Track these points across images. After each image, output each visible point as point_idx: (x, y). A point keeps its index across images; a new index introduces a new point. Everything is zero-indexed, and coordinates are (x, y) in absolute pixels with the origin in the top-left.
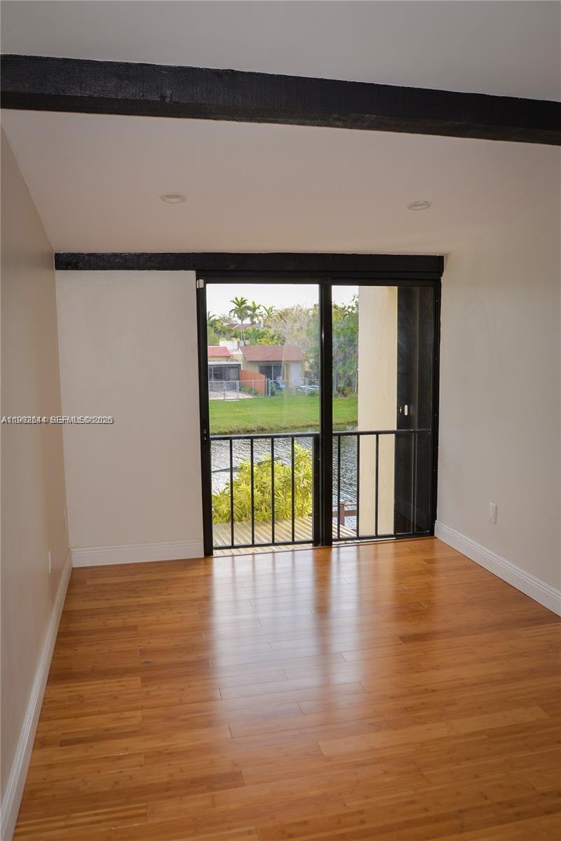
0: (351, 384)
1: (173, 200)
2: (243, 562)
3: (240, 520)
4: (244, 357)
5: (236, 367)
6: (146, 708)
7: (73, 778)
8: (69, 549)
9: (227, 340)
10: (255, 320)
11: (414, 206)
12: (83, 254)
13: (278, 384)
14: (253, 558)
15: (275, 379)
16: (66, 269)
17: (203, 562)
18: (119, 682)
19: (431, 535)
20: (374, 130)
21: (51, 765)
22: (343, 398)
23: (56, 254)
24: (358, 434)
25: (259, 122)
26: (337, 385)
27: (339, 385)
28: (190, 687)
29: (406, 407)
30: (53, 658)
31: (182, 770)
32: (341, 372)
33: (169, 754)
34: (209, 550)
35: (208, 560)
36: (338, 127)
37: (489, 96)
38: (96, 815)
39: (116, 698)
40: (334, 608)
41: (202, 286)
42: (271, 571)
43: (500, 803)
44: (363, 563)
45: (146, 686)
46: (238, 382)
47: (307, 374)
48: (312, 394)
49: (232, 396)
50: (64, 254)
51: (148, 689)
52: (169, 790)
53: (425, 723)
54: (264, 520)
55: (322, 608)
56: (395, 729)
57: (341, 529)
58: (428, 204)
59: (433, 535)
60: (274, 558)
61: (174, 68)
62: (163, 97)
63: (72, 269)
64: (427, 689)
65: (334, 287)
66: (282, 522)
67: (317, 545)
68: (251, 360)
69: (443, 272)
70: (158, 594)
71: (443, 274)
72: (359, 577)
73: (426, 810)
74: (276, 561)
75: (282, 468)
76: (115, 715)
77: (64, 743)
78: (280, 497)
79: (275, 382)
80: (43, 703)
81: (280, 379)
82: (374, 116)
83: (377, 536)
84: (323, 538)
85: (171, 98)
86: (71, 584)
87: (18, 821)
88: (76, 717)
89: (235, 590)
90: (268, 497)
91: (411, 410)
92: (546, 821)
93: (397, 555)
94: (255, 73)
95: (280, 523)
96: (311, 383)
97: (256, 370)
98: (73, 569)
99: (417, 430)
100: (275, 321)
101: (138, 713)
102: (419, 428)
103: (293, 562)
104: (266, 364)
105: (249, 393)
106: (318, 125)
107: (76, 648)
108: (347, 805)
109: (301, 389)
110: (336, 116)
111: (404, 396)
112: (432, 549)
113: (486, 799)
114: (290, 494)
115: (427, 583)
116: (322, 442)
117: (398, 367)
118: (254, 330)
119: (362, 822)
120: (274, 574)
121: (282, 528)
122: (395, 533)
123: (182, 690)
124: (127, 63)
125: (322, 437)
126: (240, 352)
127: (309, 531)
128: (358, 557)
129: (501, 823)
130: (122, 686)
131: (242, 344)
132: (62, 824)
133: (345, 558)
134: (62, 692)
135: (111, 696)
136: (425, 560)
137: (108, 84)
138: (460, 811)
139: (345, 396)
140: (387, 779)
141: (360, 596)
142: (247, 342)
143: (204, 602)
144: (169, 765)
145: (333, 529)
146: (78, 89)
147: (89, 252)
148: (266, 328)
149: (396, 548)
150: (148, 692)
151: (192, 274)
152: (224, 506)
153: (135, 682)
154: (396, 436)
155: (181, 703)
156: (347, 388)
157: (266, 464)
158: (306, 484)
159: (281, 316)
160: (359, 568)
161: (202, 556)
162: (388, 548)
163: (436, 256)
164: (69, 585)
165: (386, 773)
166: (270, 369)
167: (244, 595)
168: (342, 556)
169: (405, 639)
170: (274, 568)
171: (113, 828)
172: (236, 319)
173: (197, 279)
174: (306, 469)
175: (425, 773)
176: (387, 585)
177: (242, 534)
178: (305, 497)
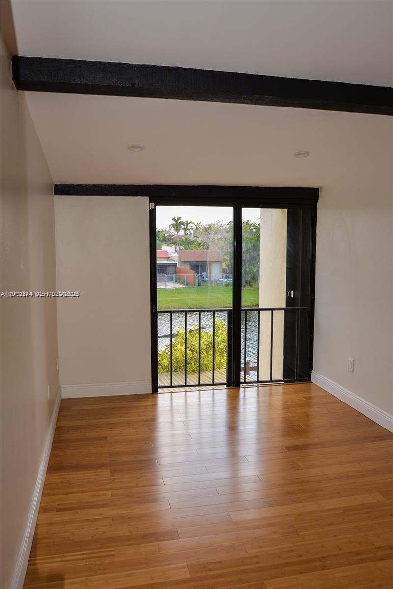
0: (255, 278)
1: (136, 149)
2: (179, 397)
3: (176, 371)
4: (179, 258)
5: (173, 265)
6: (113, 490)
7: (65, 532)
8: (60, 386)
9: (168, 246)
10: (187, 232)
11: (298, 154)
12: (73, 185)
13: (203, 278)
14: (186, 394)
15: (201, 274)
16: (62, 195)
17: (151, 396)
18: (95, 472)
19: (308, 381)
20: (270, 105)
21: (51, 523)
22: (249, 288)
23: (55, 185)
24: (259, 310)
25: (195, 100)
26: (245, 278)
27: (246, 279)
28: (142, 476)
29: (292, 292)
30: (50, 456)
31: (137, 528)
32: (248, 269)
33: (129, 518)
34: (155, 388)
35: (155, 395)
36: (247, 103)
37: (346, 84)
38: (81, 554)
39: (93, 482)
40: (241, 428)
41: (153, 207)
42: (198, 403)
43: (350, 553)
44: (261, 399)
45: (113, 475)
46: (175, 275)
47: (224, 271)
48: (227, 285)
49: (170, 285)
50: (60, 185)
51: (114, 477)
52: (129, 540)
53: (301, 502)
54: (193, 371)
55: (233, 426)
56: (281, 505)
57: (246, 377)
58: (307, 153)
59: (310, 381)
60: (200, 394)
61: (141, 65)
62: (133, 84)
63: (66, 195)
64: (303, 481)
65: (243, 209)
66: (205, 372)
67: (230, 386)
68: (184, 260)
69: (318, 199)
70: (121, 417)
71: (319, 201)
72: (259, 407)
73: (301, 556)
74: (201, 396)
75: (206, 334)
76: (92, 493)
77: (58, 510)
78: (204, 354)
79: (201, 276)
80: (44, 485)
81: (204, 274)
82: (271, 97)
83: (271, 381)
84: (234, 382)
85: (138, 85)
86: (61, 410)
87: (30, 557)
88: (67, 494)
89: (172, 415)
90: (196, 355)
91: (296, 294)
92: (380, 564)
93: (285, 393)
94: (193, 69)
95: (203, 373)
96: (227, 277)
97: (187, 267)
98: (62, 399)
99: (300, 308)
100: (202, 233)
101: (109, 492)
102: (301, 306)
103: (213, 397)
104: (194, 263)
105: (183, 283)
106: (233, 102)
107: (65, 451)
108: (248, 552)
109: (219, 281)
110: (245, 96)
111: (291, 284)
112: (309, 391)
113: (341, 549)
114: (211, 353)
115: (305, 412)
116: (234, 315)
117: (287, 264)
118: (186, 239)
119: (258, 563)
120: (200, 405)
121: (205, 376)
122: (284, 379)
123: (137, 478)
124: (110, 63)
125: (234, 311)
126: (176, 255)
127: (224, 378)
128: (258, 394)
129: (351, 565)
130: (97, 475)
131: (178, 248)
132: (59, 559)
133: (249, 396)
134: (56, 478)
135: (90, 481)
136: (305, 397)
137: (98, 76)
138: (323, 557)
139: (251, 286)
140: (275, 536)
141: (259, 420)
142: (182, 247)
143: (151, 422)
144: (129, 525)
145: (241, 377)
146: (79, 79)
147: (77, 183)
148: (195, 238)
149: (284, 389)
150: (114, 480)
151: (147, 199)
152: (165, 360)
153: (105, 473)
154: (285, 312)
155: (137, 487)
156: (252, 281)
157: (195, 332)
158: (222, 346)
159: (206, 230)
160: (258, 402)
161: (151, 392)
162: (279, 389)
163: (313, 188)
164: (60, 410)
165: (274, 532)
166: (199, 267)
167: (179, 418)
168: (247, 393)
169: (289, 448)
170: (200, 401)
171: (93, 563)
172: (173, 232)
173: (150, 202)
174: (223, 336)
175: (300, 533)
176: (278, 413)
177: (177, 380)
178: (221, 355)
